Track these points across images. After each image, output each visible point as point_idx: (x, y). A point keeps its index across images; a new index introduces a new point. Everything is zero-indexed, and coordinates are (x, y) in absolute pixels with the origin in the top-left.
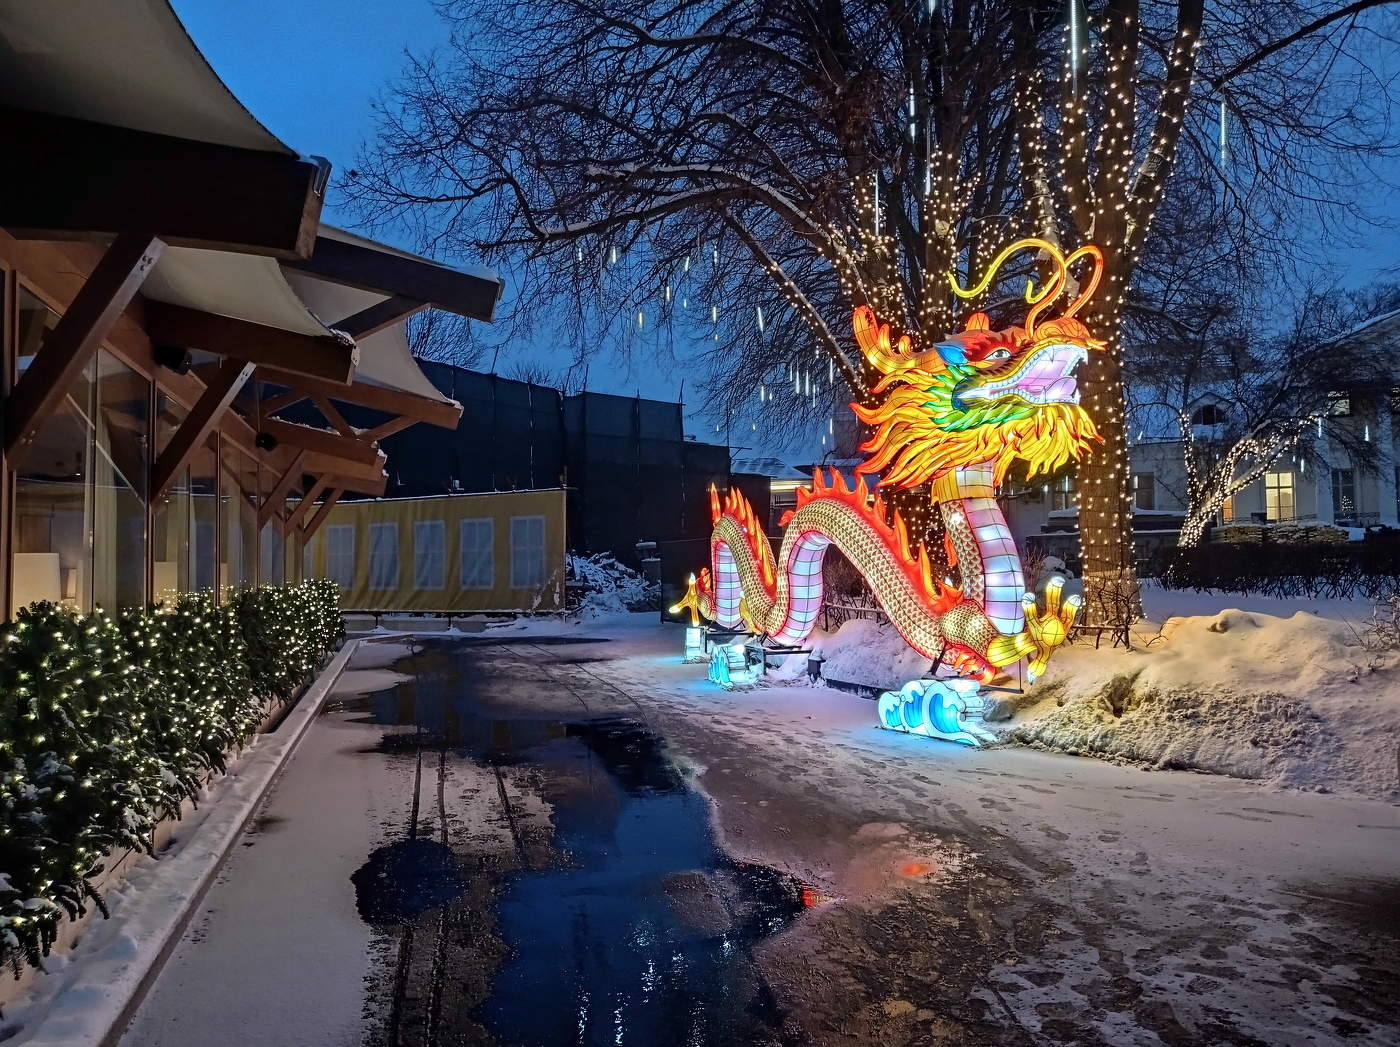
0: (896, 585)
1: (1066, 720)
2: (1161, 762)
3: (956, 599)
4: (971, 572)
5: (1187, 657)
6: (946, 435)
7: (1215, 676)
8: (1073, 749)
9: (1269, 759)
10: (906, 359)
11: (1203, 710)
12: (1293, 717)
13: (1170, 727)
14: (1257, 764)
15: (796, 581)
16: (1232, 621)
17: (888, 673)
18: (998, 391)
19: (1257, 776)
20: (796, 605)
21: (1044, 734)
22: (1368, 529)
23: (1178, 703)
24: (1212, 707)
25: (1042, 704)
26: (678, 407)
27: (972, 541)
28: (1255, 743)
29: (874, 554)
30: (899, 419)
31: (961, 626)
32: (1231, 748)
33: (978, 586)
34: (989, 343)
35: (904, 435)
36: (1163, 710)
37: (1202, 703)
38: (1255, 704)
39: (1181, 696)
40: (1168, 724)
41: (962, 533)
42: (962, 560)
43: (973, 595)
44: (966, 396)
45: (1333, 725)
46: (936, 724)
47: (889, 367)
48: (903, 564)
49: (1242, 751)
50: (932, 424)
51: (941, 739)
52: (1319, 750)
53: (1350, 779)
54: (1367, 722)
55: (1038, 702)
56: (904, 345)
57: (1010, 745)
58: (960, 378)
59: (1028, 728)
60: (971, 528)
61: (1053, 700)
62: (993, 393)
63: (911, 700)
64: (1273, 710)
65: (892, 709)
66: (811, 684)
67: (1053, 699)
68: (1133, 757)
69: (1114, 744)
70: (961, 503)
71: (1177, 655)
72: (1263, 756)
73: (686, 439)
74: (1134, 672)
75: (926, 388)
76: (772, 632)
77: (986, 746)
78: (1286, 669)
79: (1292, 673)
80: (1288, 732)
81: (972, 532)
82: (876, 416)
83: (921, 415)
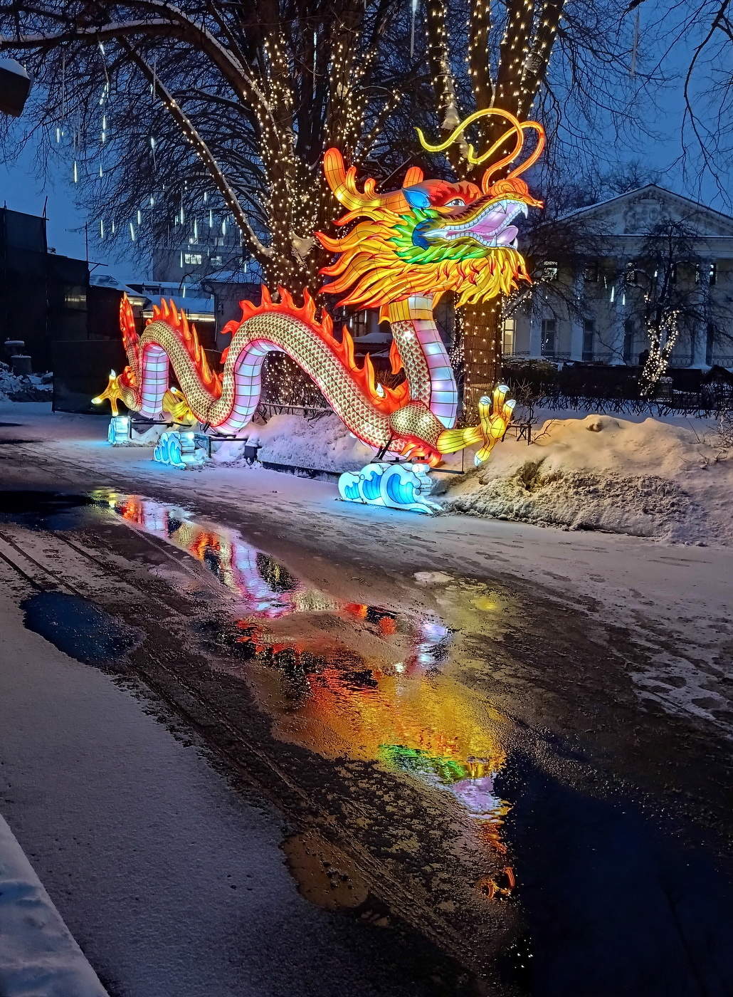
0: (345, 387)
1: (494, 494)
2: (575, 525)
3: (399, 401)
4: (420, 379)
5: (576, 449)
6: (409, 266)
7: (602, 463)
8: (503, 515)
9: (657, 523)
10: (370, 199)
11: (600, 487)
12: (669, 493)
13: (578, 500)
14: (649, 526)
15: (242, 381)
16: (604, 424)
17: (323, 457)
18: (455, 233)
19: (650, 534)
20: (241, 401)
21: (477, 505)
22: (565, 364)
23: (580, 483)
24: (607, 485)
25: (468, 482)
26: (43, 221)
27: (421, 354)
28: (645, 511)
29: (325, 361)
30: (363, 249)
31: (413, 421)
32: (627, 515)
33: (425, 391)
34: (449, 192)
35: (367, 263)
36: (569, 487)
37: (598, 482)
38: (639, 483)
39: (582, 477)
40: (575, 497)
41: (412, 347)
42: (411, 369)
43: (421, 397)
44: (429, 234)
45: (698, 499)
46: (393, 497)
47: (355, 205)
48: (349, 371)
49: (636, 517)
50: (395, 256)
51: (397, 509)
52: (691, 516)
53: (716, 536)
54: (723, 497)
55: (465, 481)
56: (369, 186)
57: (453, 513)
58: (422, 219)
59: (463, 500)
60: (420, 344)
61: (475, 480)
62: (450, 234)
63: (370, 478)
64: (654, 488)
65: (351, 485)
66: (247, 466)
67: (475, 478)
68: (551, 521)
69: (535, 512)
70: (412, 323)
71: (568, 447)
72: (653, 521)
73: (49, 252)
74: (540, 459)
75: (392, 225)
76: (215, 422)
77: (437, 514)
78: (652, 459)
79: (656, 462)
80: (667, 504)
81: (421, 347)
82: (339, 245)
83: (384, 247)
